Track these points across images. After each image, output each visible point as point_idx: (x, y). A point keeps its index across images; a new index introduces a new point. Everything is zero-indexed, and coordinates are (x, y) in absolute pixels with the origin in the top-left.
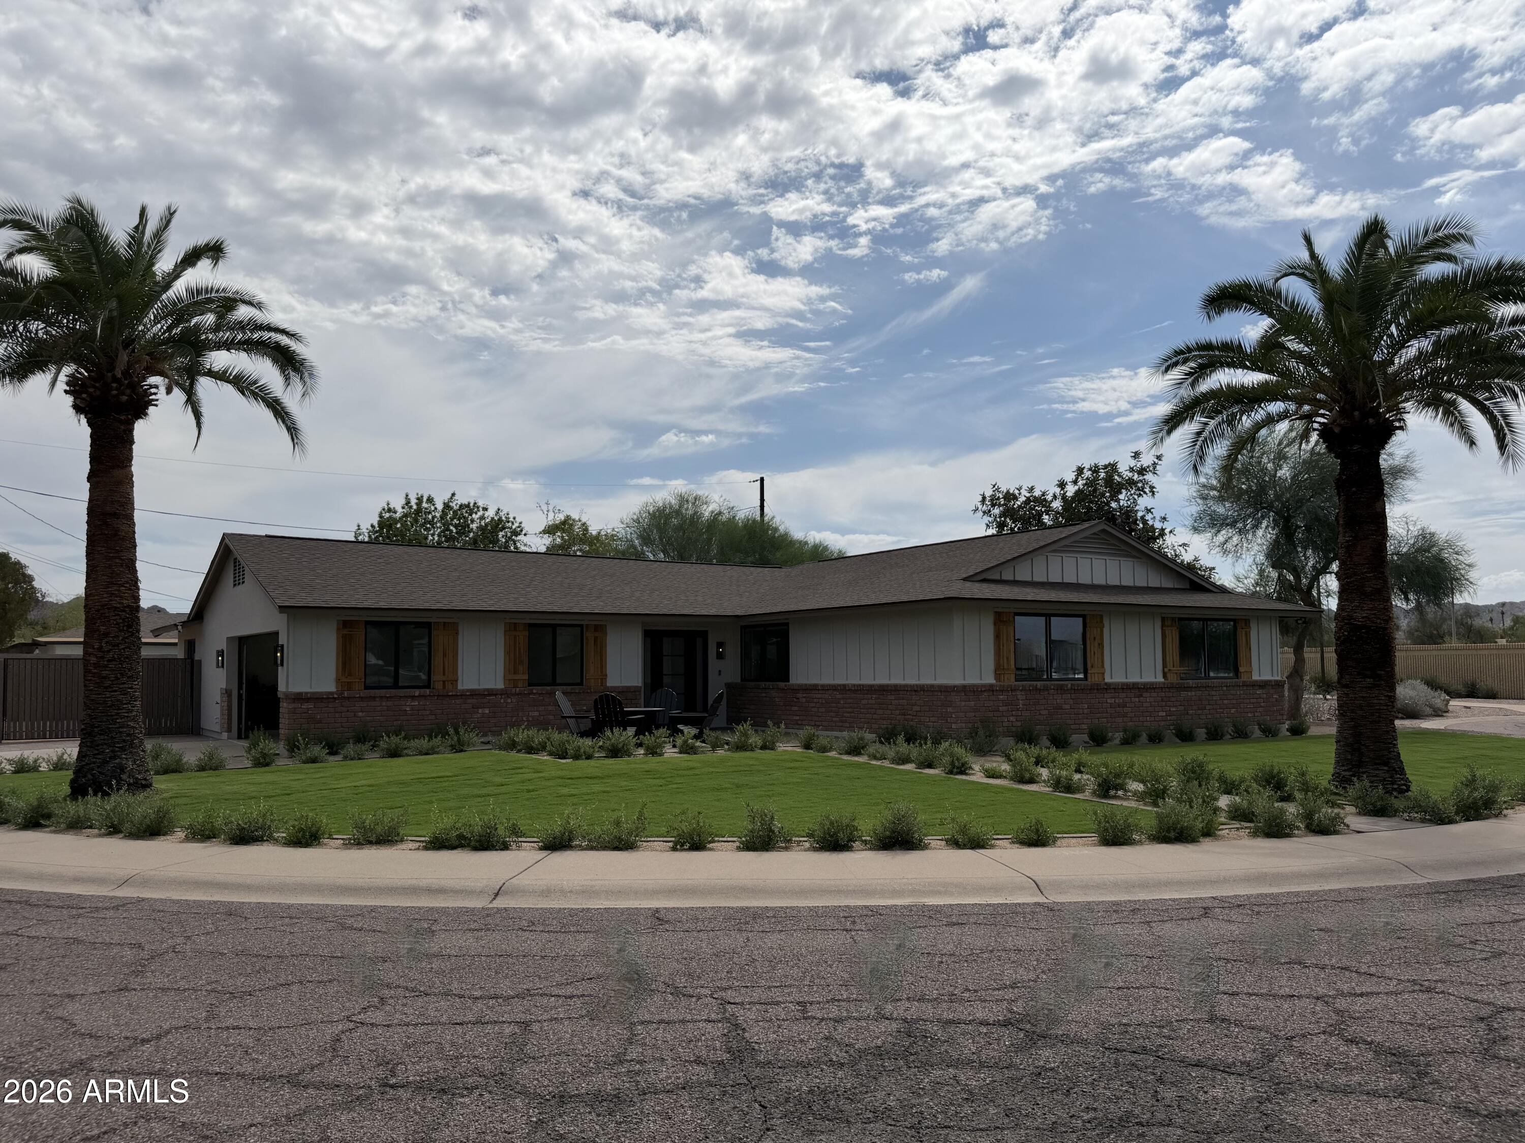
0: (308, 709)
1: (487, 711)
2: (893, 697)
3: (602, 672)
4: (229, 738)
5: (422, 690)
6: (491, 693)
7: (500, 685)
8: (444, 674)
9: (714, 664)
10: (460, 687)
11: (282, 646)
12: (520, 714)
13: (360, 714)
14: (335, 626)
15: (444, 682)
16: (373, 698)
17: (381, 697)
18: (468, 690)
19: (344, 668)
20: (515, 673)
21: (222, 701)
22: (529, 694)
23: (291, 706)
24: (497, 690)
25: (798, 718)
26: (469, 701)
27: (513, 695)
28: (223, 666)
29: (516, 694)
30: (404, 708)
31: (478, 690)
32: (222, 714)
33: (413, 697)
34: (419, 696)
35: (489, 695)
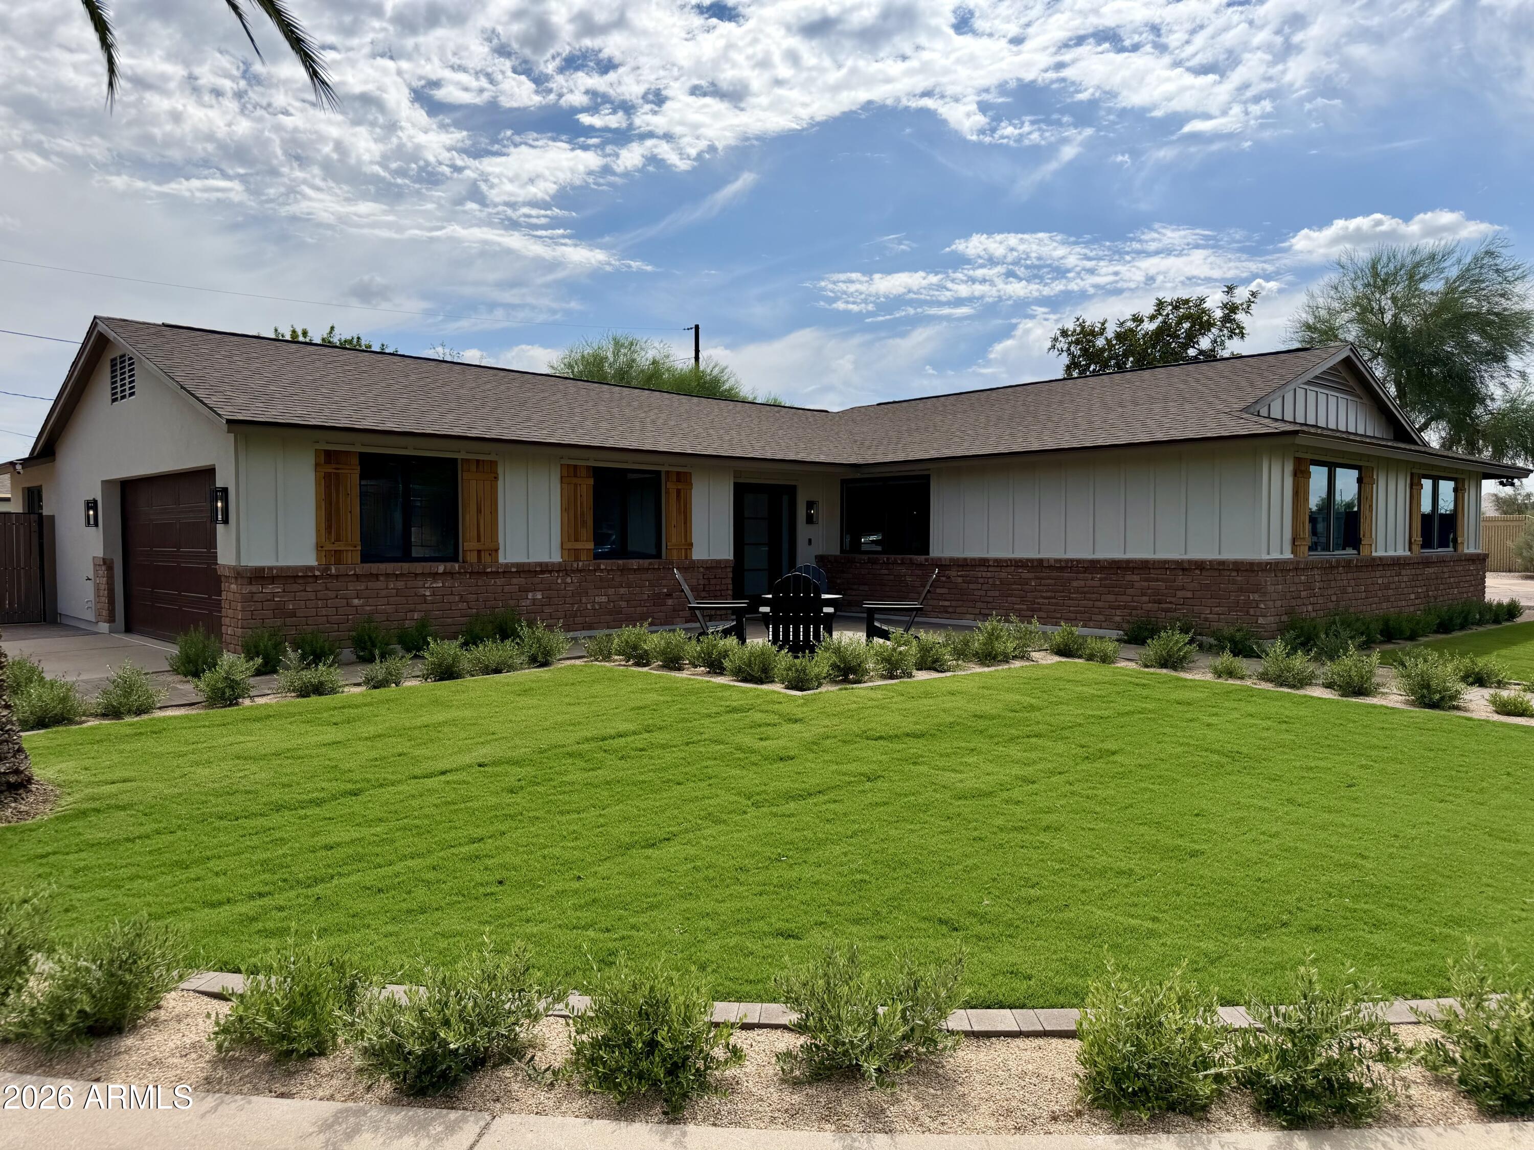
0: (274, 594)
1: (539, 596)
2: (1136, 578)
3: (686, 540)
4: (111, 631)
5: (449, 565)
6: (545, 568)
7: (556, 558)
8: (479, 540)
9: (803, 531)
10: (501, 560)
11: (225, 490)
12: (584, 600)
13: (356, 602)
14: (312, 461)
15: (479, 551)
16: (376, 576)
17: (387, 575)
18: (513, 565)
19: (329, 528)
20: (576, 540)
21: (96, 575)
22: (595, 570)
23: (246, 589)
24: (553, 564)
25: (947, 603)
26: (515, 581)
27: (573, 571)
28: (96, 524)
29: (579, 571)
30: (422, 591)
31: (529, 564)
32: (98, 595)
33: (435, 575)
34: (445, 573)
35: (542, 572)
